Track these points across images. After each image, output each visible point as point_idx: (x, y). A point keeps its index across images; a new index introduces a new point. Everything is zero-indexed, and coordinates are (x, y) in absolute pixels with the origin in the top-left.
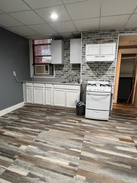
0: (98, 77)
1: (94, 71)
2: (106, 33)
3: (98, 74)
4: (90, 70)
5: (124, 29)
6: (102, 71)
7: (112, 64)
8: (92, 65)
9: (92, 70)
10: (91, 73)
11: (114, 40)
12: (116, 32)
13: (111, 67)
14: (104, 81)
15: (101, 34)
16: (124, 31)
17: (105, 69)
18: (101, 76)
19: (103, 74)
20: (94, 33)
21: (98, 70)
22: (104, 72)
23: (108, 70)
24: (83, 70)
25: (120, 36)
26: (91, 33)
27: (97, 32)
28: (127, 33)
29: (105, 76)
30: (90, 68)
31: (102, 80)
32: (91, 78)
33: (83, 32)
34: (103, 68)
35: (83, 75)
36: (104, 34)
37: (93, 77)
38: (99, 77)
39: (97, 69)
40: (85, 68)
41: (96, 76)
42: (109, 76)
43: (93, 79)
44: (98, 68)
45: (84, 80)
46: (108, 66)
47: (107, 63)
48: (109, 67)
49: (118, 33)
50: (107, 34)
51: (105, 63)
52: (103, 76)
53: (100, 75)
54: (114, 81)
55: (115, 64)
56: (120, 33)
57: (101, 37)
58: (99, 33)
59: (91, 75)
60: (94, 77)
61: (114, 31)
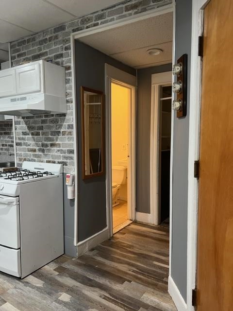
0: (43, 151)
1: (35, 137)
2: (48, 37)
3: (43, 145)
4: (29, 134)
5: (80, 20)
6: (50, 136)
7: (67, 117)
8: (31, 120)
9: (32, 134)
10: (30, 141)
11: (64, 52)
12: (67, 30)
13: (65, 124)
14: (54, 162)
15: (41, 43)
16: (80, 26)
17: (54, 132)
18: (49, 150)
19: (52, 145)
20: (29, 41)
21: (43, 134)
22: (53, 140)
23: (60, 132)
24: (18, 134)
25: (76, 41)
26: (24, 42)
27: (34, 39)
28: (87, 27)
29: (55, 149)
30: (29, 128)
31: (51, 159)
32: (32, 153)
33: (11, 43)
34: (49, 127)
35: (18, 147)
36: (45, 41)
37: (35, 151)
38: (45, 153)
39: (41, 131)
40: (20, 129)
41: (40, 150)
42: (64, 149)
43: (35, 156)
44: (41, 128)
45: (20, 160)
46: (59, 123)
47: (57, 114)
48: (61, 126)
49: (68, 34)
50: (50, 39)
51: (53, 115)
52: (53, 149)
53: (47, 146)
54: (73, 163)
55: (71, 117)
56: (74, 31)
57: (40, 49)
58: (37, 40)
59: (31, 147)
60: (37, 153)
61: (61, 28)
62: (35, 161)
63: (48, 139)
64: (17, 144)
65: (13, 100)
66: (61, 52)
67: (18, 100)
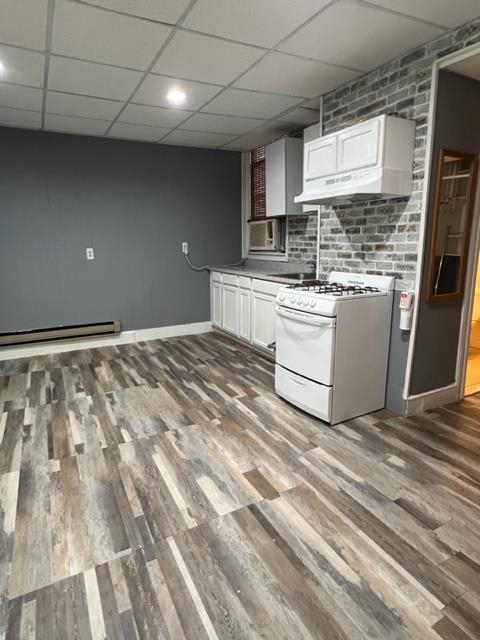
0: (363, 256)
1: (352, 236)
2: (388, 75)
3: (363, 248)
4: (341, 232)
5: (455, 33)
6: (377, 234)
7: (410, 203)
8: (347, 211)
9: (347, 232)
10: (343, 243)
11: (417, 94)
12: (426, 56)
13: (407, 213)
14: (380, 274)
15: (375, 87)
16: (454, 43)
17: (384, 227)
18: (373, 256)
19: (379, 248)
20: (354, 88)
21: (365, 231)
22: (382, 240)
23: (394, 227)
24: (325, 232)
25: (442, 73)
26: (345, 91)
27: (363, 83)
28: (469, 44)
29: (384, 253)
30: (343, 222)
31: (375, 269)
32: (344, 260)
33: (324, 96)
34: (377, 220)
35: (322, 251)
36: (383, 82)
37: (349, 256)
38: (366, 259)
39: (361, 227)
40: (328, 224)
41: (357, 255)
42: (398, 253)
43: (350, 264)
44: (363, 222)
45: (325, 269)
46: (395, 213)
47: (393, 199)
48: (397, 218)
49: (430, 62)
50: (393, 78)
51: (385, 201)
52: (379, 253)
53: (370, 248)
54: (414, 275)
55: (418, 202)
56: (440, 55)
57: (373, 97)
58: (369, 84)
59: (344, 251)
60: (353, 259)
61: (418, 54)
62: (347, 271)
63: (372, 239)
64: (322, 247)
65: (328, 182)
66: (411, 97)
67: (338, 180)
